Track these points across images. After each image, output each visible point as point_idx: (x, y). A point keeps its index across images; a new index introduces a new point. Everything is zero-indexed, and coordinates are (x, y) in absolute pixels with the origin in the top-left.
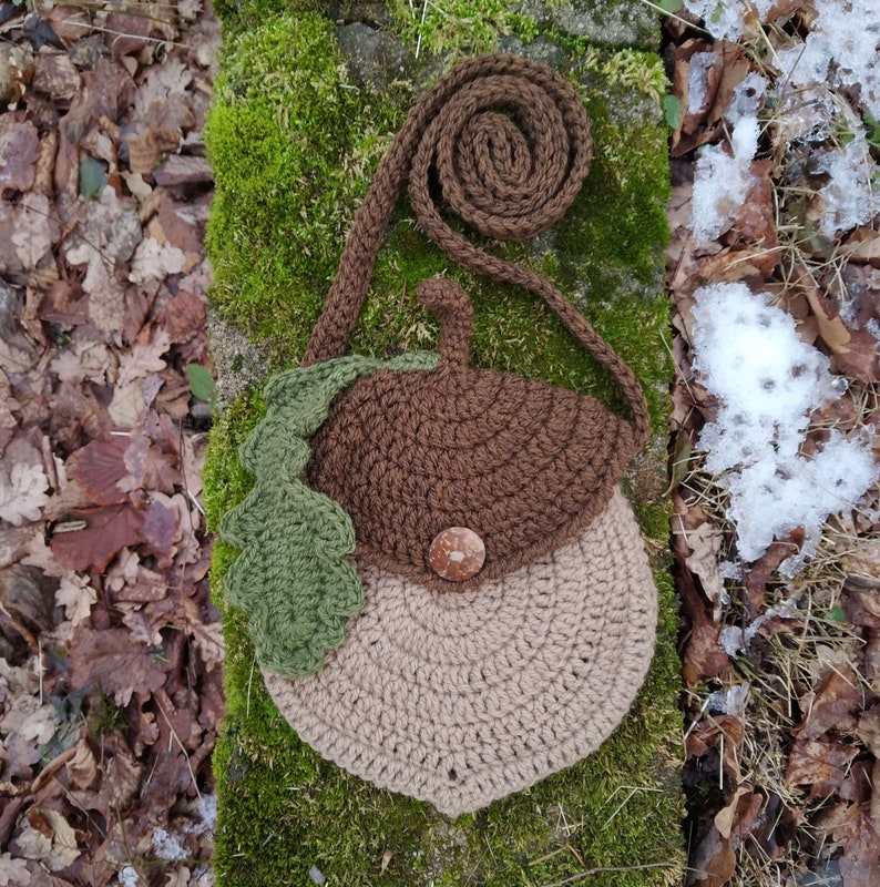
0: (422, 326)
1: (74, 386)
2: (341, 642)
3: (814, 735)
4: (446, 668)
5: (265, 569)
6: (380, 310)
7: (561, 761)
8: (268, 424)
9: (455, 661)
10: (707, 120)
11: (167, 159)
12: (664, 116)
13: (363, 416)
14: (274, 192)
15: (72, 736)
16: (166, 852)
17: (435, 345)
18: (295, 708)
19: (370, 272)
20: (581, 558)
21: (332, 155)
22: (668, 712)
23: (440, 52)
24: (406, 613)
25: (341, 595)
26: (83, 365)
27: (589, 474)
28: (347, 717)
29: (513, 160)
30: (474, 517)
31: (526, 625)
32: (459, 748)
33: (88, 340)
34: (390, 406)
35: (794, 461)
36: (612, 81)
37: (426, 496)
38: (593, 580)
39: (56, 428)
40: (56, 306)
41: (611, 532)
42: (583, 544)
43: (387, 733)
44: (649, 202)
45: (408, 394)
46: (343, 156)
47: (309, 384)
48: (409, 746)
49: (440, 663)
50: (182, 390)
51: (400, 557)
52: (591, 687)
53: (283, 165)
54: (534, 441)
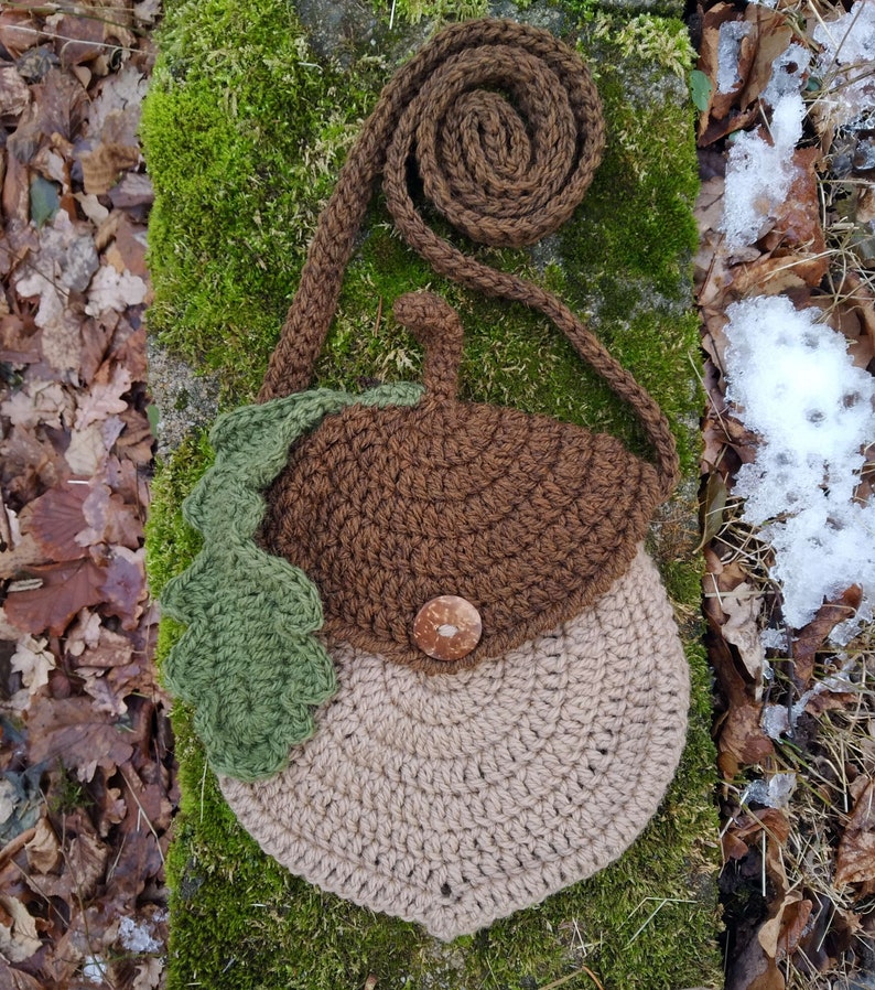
0: (401, 353)
1: (28, 430)
2: (309, 736)
3: (866, 824)
4: (436, 764)
5: (215, 650)
6: (351, 334)
7: (576, 873)
8: (216, 474)
9: (447, 755)
10: (739, 101)
11: (124, 178)
12: (690, 94)
13: (331, 463)
14: (221, 194)
15: (32, 814)
16: (135, 943)
17: (418, 375)
18: (255, 816)
19: (338, 287)
20: (597, 630)
21: (290, 148)
22: (702, 809)
23: (418, 21)
24: (387, 700)
25: (308, 679)
26: (38, 407)
27: (607, 529)
28: (319, 823)
29: (509, 148)
30: (468, 583)
31: (532, 710)
32: (454, 858)
33: (42, 380)
34: (364, 450)
35: (847, 507)
36: (628, 52)
37: (409, 559)
38: (612, 657)
39: (9, 477)
40: (7, 342)
41: (634, 599)
42: (600, 613)
43: (366, 842)
44: (674, 199)
45: (385, 436)
46: (304, 148)
47: (265, 424)
48: (393, 856)
49: (429, 758)
50: (144, 433)
51: (379, 632)
52: (611, 785)
53: (232, 160)
54: (539, 490)
